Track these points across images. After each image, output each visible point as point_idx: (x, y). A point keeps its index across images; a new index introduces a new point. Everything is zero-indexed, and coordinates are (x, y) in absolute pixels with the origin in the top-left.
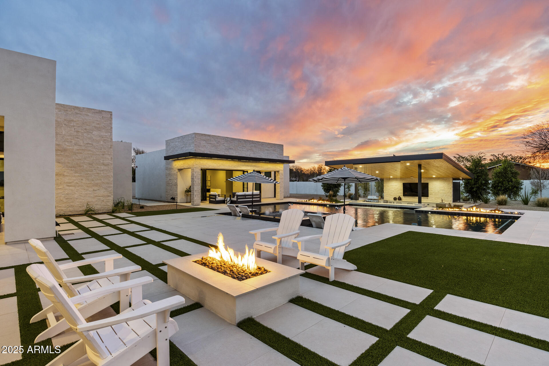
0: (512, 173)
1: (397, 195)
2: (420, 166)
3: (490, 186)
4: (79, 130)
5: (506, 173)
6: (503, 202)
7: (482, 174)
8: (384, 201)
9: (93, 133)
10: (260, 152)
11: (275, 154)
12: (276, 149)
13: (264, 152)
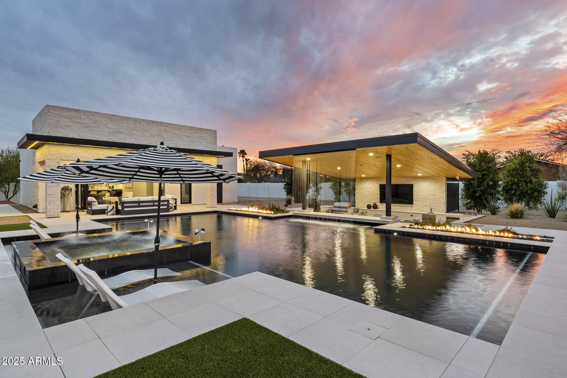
0: (532, 170)
1: (372, 201)
2: (389, 157)
3: (501, 189)
5: (523, 170)
6: (518, 214)
7: (489, 171)
8: (354, 209)
10: (176, 139)
11: (202, 142)
12: (204, 135)
13: (182, 140)
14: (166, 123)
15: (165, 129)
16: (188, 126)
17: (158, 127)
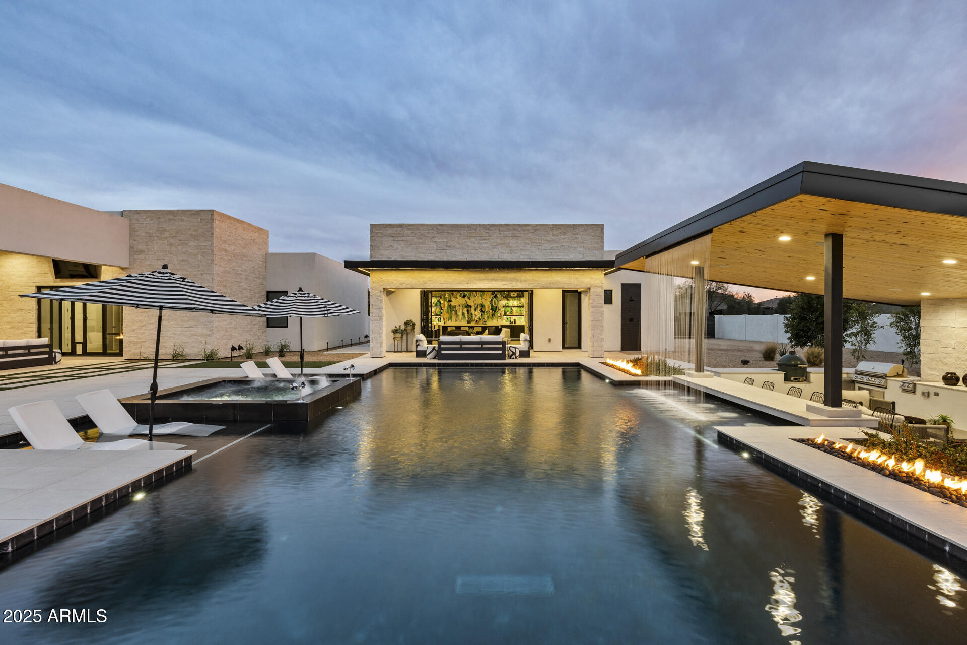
4: (173, 242)
9: (189, 245)
10: (531, 248)
11: (575, 248)
12: (579, 236)
13: (540, 247)
14: (515, 225)
15: (513, 233)
16: (550, 225)
17: (502, 233)
